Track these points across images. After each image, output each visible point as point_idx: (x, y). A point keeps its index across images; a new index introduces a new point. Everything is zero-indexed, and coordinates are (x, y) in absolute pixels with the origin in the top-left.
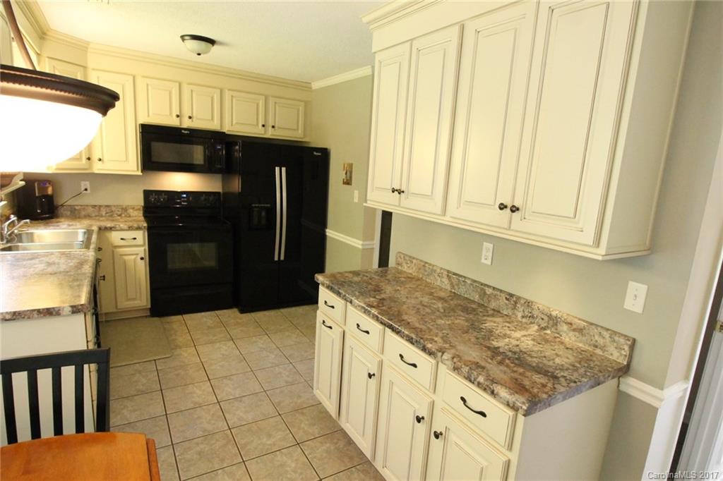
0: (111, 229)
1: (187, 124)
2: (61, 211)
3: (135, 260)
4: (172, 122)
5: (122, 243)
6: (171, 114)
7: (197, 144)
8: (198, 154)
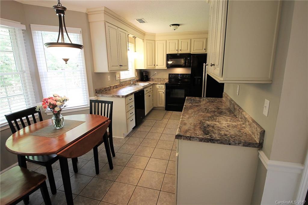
0: (157, 84)
1: (180, 52)
2: (150, 80)
3: (162, 93)
4: (176, 52)
5: (159, 88)
6: (175, 50)
7: (182, 58)
8: (182, 61)
